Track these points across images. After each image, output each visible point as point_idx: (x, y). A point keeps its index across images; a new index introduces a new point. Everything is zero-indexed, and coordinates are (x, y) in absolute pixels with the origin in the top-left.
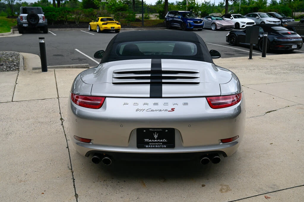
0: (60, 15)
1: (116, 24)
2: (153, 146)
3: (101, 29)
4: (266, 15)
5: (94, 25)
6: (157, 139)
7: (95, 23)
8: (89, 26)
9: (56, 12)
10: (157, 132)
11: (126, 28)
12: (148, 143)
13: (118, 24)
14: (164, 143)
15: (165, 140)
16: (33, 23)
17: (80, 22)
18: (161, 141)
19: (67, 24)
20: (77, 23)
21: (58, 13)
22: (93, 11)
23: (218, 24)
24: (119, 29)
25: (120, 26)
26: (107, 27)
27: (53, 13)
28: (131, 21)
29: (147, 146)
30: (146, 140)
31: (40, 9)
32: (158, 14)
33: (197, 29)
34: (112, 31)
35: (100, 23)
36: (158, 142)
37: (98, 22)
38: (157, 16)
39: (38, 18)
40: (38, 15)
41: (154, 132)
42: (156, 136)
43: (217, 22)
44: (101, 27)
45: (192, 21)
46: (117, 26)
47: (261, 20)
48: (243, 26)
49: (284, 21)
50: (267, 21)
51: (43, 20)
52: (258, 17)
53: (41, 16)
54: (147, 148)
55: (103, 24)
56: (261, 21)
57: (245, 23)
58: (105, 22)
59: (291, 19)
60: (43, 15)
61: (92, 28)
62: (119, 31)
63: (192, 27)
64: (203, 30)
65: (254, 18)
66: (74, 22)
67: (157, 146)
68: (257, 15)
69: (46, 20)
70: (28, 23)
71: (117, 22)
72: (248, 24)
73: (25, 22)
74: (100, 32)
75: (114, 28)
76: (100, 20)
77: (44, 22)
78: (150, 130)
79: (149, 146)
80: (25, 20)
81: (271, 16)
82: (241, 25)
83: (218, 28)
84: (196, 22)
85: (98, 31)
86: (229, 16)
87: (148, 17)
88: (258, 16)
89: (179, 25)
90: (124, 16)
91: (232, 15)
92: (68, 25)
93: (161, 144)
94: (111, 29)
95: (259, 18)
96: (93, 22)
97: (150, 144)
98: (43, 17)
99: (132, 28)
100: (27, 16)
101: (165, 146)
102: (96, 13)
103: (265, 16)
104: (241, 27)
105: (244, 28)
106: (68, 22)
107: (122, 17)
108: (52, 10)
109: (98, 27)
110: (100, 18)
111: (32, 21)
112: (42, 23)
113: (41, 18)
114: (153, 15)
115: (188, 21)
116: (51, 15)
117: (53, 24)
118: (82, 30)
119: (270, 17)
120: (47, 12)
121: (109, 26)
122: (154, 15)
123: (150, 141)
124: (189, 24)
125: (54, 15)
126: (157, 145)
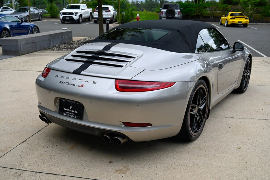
0: (197, 11)
1: (244, 19)
3: (229, 23)
5: (224, 19)
6: (71, 109)
7: (225, 18)
8: (221, 20)
9: (193, 8)
10: (73, 104)
11: (258, 23)
12: (65, 111)
13: (246, 19)
14: (75, 114)
16: (170, 17)
17: (214, 17)
18: (74, 111)
19: (202, 18)
20: (211, 18)
21: (195, 8)
22: (228, 6)
24: (247, 24)
25: (248, 21)
26: (234, 22)
27: (191, 9)
28: (267, 16)
29: (64, 114)
30: (65, 109)
31: (177, 5)
34: (240, 26)
35: (229, 17)
36: (72, 112)
37: (227, 17)
39: (174, 13)
40: (175, 10)
42: (71, 107)
44: (229, 22)
46: (244, 21)
51: (179, 15)
53: (177, 11)
55: (231, 19)
58: (233, 17)
60: (179, 10)
61: (222, 23)
62: (247, 26)
66: (209, 17)
67: (70, 116)
69: (181, 14)
70: (166, 16)
71: (246, 17)
73: (164, 17)
74: (228, 26)
75: (241, 22)
76: (229, 15)
77: (179, 16)
78: (68, 100)
79: (66, 114)
80: (165, 14)
85: (226, 25)
90: (258, 11)
92: (203, 20)
93: (74, 114)
94: (238, 23)
96: (224, 16)
97: (67, 112)
98: (179, 12)
99: (265, 23)
100: (166, 11)
101: (75, 117)
102: (230, 8)
106: (203, 16)
107: (256, 12)
108: (190, 6)
109: (226, 21)
110: (230, 13)
111: (169, 15)
112: (178, 17)
113: (177, 13)
116: (189, 10)
117: (190, 18)
118: (214, 24)
120: (186, 8)
121: (236, 21)
123: (67, 110)
125: (191, 11)
126: (71, 114)
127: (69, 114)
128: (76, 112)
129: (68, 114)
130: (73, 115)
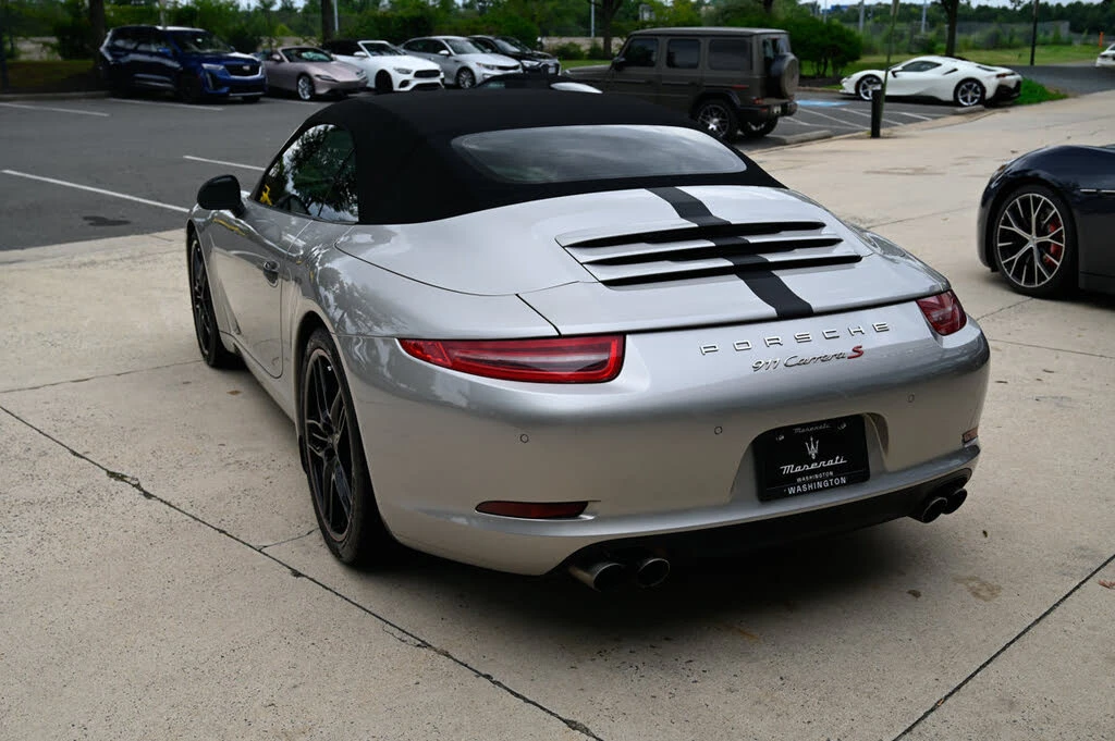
2: (810, 486)
4: (470, 44)
6: (818, 460)
10: (816, 435)
12: (792, 479)
14: (838, 470)
15: (839, 460)
18: (831, 463)
23: (318, 76)
29: (792, 490)
30: (788, 469)
32: (54, 40)
33: (239, 96)
36: (823, 469)
38: (52, 46)
41: (806, 437)
42: (813, 451)
43: (315, 70)
45: (222, 67)
47: (457, 61)
48: (405, 83)
49: (528, 66)
50: (479, 64)
52: (446, 52)
54: (792, 495)
56: (459, 66)
57: (408, 72)
59: (548, 58)
63: (225, 90)
64: (262, 99)
65: (433, 56)
67: (820, 485)
68: (441, 43)
72: (419, 74)
78: (798, 430)
79: (799, 489)
81: (487, 48)
82: (397, 79)
83: (322, 91)
84: (237, 70)
86: (349, 48)
87: (13, 48)
88: (445, 48)
89: (166, 82)
91: (360, 43)
93: (831, 473)
95: (450, 54)
97: (799, 480)
101: (843, 480)
103: (466, 49)
104: (396, 88)
105: (408, 88)
114: (33, 42)
115: (205, 65)
119: (484, 52)
122: (38, 43)
123: (798, 469)
124: (208, 76)
126: (819, 480)
127: (815, 481)
128: (839, 461)
129: (807, 483)
130: (830, 477)
